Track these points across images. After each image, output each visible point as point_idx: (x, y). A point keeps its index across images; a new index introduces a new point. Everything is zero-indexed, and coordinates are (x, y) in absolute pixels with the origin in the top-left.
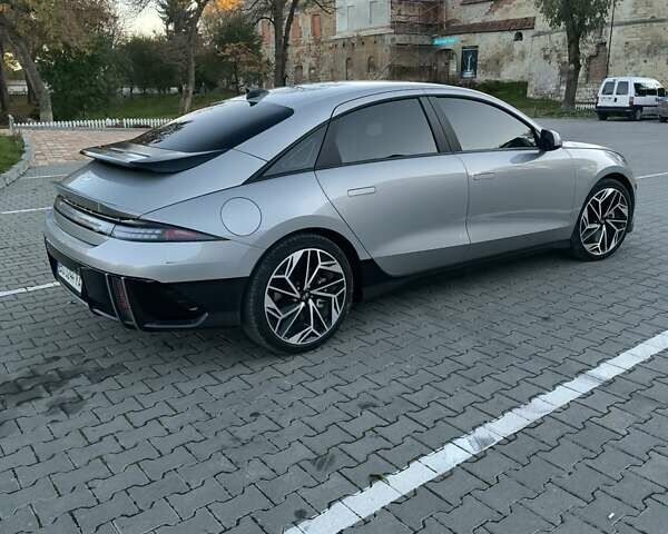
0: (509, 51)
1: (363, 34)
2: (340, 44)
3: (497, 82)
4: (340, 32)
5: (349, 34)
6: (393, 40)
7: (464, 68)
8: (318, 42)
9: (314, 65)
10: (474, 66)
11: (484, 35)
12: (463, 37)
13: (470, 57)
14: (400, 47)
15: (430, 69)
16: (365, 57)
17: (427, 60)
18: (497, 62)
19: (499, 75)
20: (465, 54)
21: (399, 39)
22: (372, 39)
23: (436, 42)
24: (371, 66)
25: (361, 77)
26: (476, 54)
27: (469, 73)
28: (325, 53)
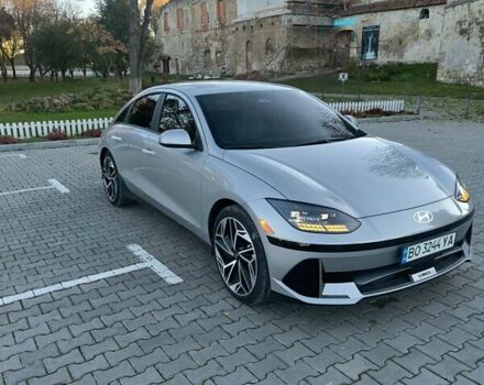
0: (414, 30)
1: (262, 16)
2: (240, 28)
3: (401, 64)
4: (241, 16)
5: (248, 17)
6: (290, 21)
7: (363, 51)
9: (220, 49)
10: (375, 48)
11: (386, 14)
12: (364, 17)
13: (371, 38)
14: (297, 28)
15: (330, 51)
17: (325, 41)
18: (400, 43)
19: (402, 56)
20: (366, 34)
21: (296, 20)
22: (270, 20)
23: (337, 23)
24: (269, 48)
25: (260, 60)
26: (376, 34)
27: (370, 55)
28: (229, 38)
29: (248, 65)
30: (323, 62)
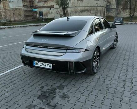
0: (49, 12)
1: (16, 8)
2: (11, 10)
3: (48, 19)
4: (11, 7)
6: (24, 9)
7: (40, 15)
8: (5, 9)
9: (5, 14)
10: (42, 15)
11: (43, 9)
12: (39, 9)
13: (41, 13)
14: (26, 11)
15: (33, 15)
16: (18, 13)
17: (32, 14)
18: (47, 14)
19: (47, 17)
20: (40, 13)
22: (19, 9)
23: (33, 10)
24: (19, 15)
25: (17, 17)
26: (42, 12)
27: (41, 17)
28: (7, 12)
29: (14, 18)
30: (32, 18)
